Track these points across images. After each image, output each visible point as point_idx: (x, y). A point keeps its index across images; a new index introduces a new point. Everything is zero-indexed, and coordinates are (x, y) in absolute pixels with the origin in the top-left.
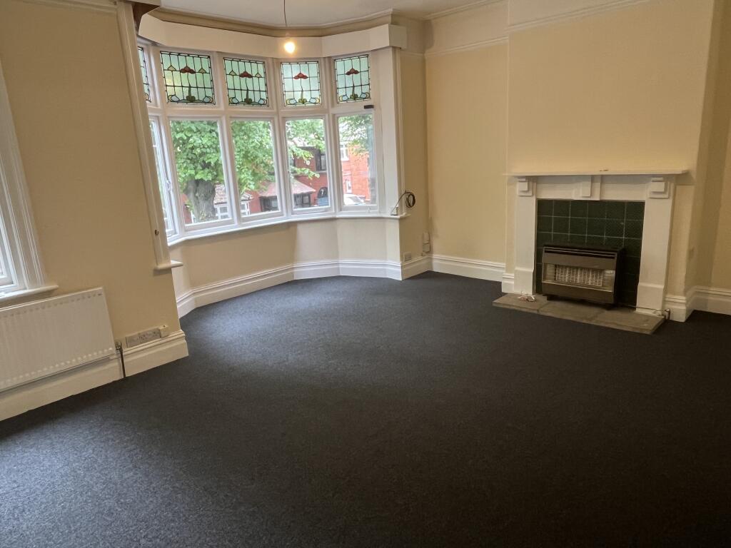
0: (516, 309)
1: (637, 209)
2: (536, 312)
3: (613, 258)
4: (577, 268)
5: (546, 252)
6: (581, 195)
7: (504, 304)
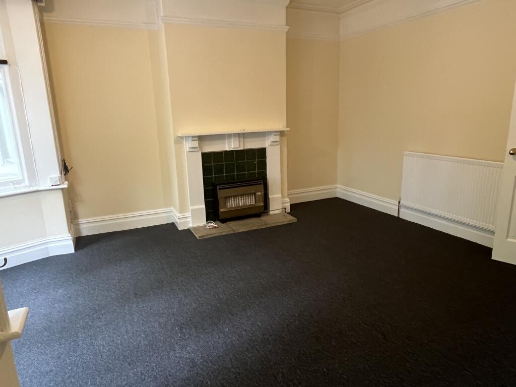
0: (218, 235)
1: (262, 152)
2: (232, 232)
3: (261, 184)
4: (238, 196)
5: (220, 189)
6: (233, 147)
7: (207, 235)
